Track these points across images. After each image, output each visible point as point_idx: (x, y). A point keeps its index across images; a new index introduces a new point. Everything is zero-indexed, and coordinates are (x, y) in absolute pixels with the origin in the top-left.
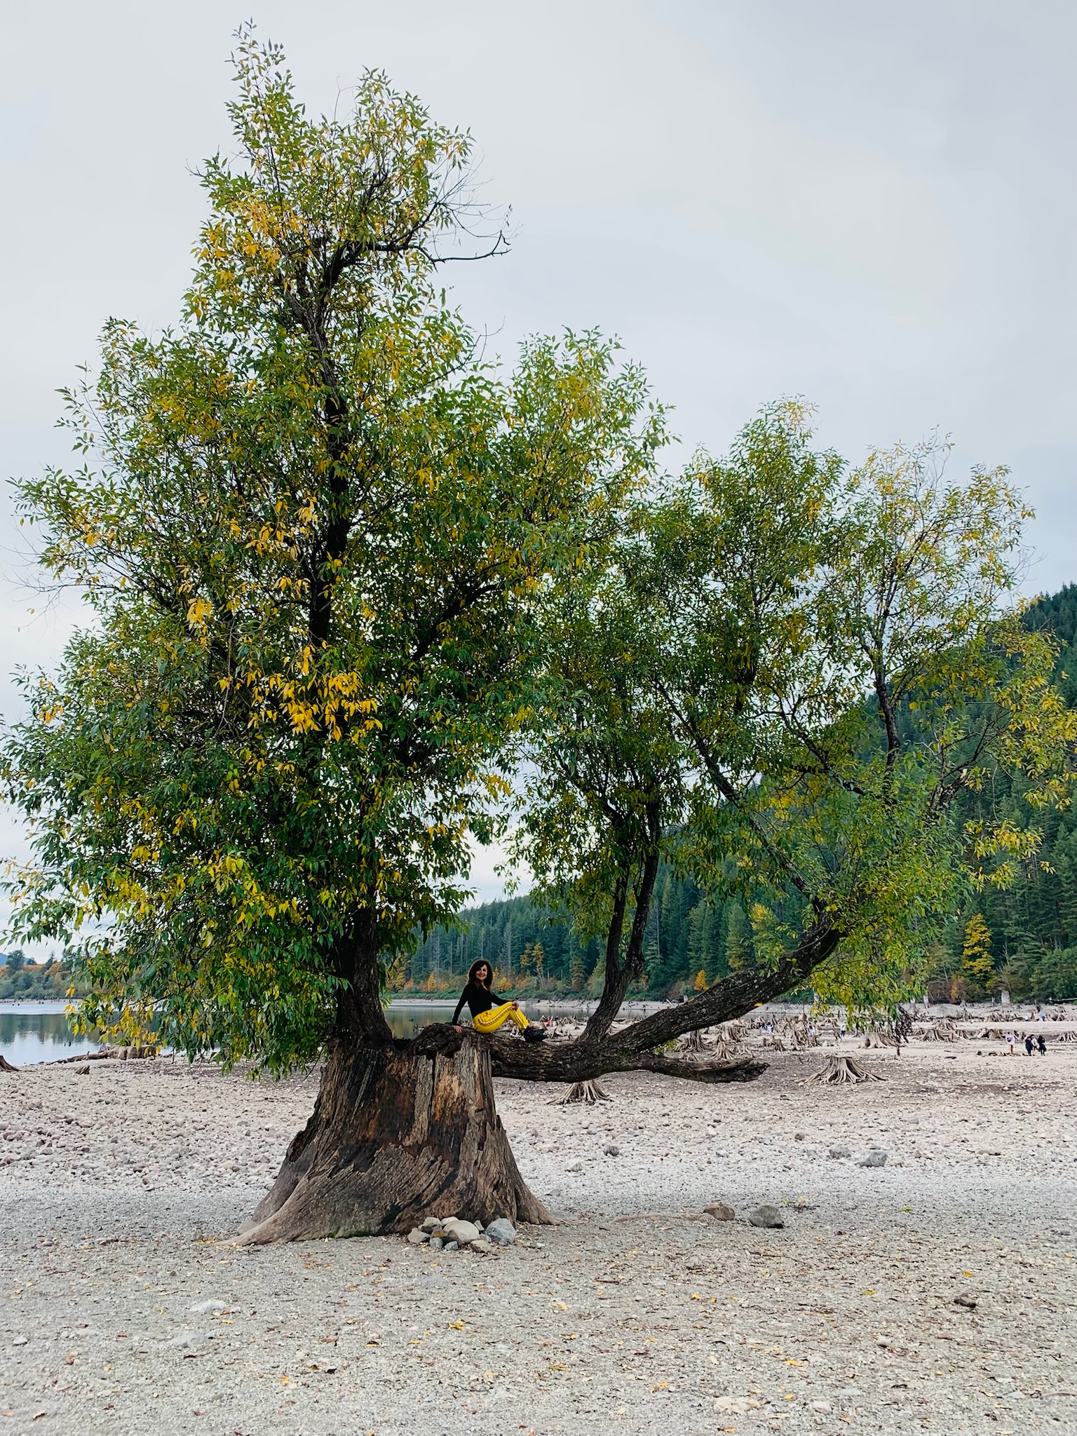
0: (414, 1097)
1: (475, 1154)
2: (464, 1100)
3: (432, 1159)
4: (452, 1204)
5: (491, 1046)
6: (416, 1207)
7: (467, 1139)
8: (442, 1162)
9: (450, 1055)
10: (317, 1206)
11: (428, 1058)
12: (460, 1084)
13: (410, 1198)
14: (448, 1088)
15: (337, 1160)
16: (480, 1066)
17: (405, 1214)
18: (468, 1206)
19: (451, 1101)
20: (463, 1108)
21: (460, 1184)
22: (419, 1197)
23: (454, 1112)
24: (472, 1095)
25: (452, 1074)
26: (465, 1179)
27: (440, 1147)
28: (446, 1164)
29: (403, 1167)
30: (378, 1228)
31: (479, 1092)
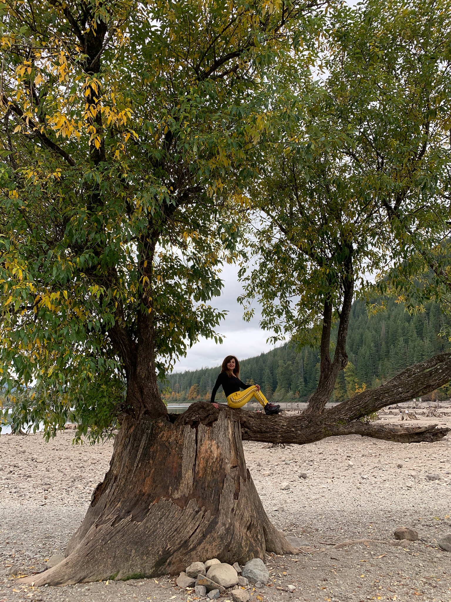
0: (181, 458)
1: (232, 503)
2: (222, 460)
3: (197, 509)
4: (214, 547)
5: (241, 418)
6: (184, 552)
7: (225, 491)
8: (205, 511)
9: (210, 424)
10: (101, 551)
11: (192, 427)
12: (218, 447)
13: (179, 544)
14: (209, 451)
15: (119, 510)
16: (233, 433)
17: (174, 558)
18: (227, 548)
19: (211, 461)
20: (221, 466)
21: (221, 529)
22: (186, 542)
23: (214, 469)
24: (228, 456)
25: (211, 439)
26: (224, 525)
27: (203, 499)
28: (208, 513)
29: (173, 517)
30: (151, 571)
31: (233, 453)
